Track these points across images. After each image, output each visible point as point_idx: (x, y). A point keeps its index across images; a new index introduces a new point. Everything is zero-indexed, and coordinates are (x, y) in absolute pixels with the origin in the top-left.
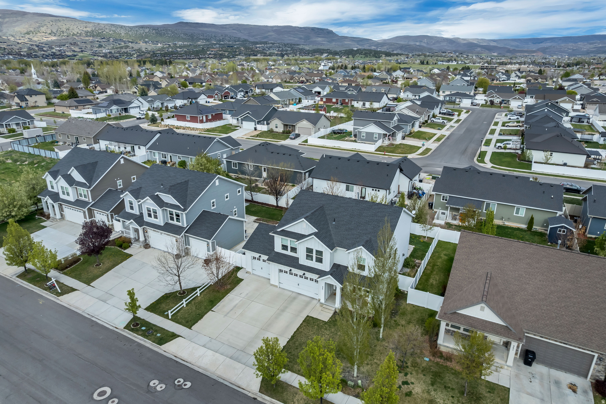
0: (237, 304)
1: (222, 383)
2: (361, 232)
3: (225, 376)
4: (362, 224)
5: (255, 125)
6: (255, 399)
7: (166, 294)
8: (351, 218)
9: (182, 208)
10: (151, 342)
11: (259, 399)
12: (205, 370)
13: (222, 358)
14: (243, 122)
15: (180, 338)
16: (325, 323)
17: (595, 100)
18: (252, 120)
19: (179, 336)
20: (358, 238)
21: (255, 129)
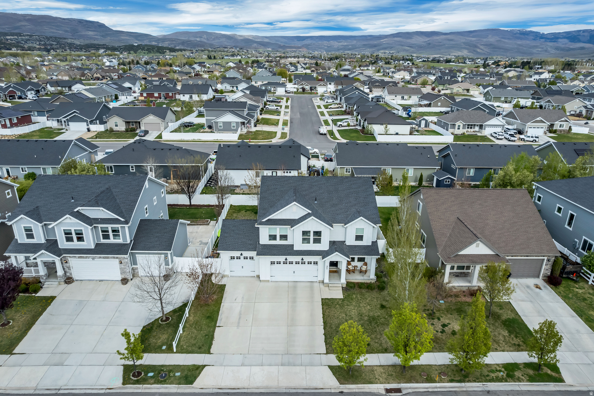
0: (240, 311)
1: (297, 393)
2: (346, 205)
3: (292, 385)
4: (343, 198)
5: (88, 125)
6: (342, 392)
7: (144, 327)
8: (330, 194)
9: (123, 220)
10: (177, 386)
11: (345, 391)
12: (266, 388)
13: (274, 369)
14: (70, 123)
15: (206, 367)
16: (343, 300)
17: (377, 84)
18: (82, 120)
19: (204, 366)
20: (347, 211)
21: (89, 130)
